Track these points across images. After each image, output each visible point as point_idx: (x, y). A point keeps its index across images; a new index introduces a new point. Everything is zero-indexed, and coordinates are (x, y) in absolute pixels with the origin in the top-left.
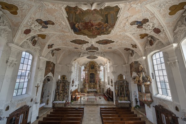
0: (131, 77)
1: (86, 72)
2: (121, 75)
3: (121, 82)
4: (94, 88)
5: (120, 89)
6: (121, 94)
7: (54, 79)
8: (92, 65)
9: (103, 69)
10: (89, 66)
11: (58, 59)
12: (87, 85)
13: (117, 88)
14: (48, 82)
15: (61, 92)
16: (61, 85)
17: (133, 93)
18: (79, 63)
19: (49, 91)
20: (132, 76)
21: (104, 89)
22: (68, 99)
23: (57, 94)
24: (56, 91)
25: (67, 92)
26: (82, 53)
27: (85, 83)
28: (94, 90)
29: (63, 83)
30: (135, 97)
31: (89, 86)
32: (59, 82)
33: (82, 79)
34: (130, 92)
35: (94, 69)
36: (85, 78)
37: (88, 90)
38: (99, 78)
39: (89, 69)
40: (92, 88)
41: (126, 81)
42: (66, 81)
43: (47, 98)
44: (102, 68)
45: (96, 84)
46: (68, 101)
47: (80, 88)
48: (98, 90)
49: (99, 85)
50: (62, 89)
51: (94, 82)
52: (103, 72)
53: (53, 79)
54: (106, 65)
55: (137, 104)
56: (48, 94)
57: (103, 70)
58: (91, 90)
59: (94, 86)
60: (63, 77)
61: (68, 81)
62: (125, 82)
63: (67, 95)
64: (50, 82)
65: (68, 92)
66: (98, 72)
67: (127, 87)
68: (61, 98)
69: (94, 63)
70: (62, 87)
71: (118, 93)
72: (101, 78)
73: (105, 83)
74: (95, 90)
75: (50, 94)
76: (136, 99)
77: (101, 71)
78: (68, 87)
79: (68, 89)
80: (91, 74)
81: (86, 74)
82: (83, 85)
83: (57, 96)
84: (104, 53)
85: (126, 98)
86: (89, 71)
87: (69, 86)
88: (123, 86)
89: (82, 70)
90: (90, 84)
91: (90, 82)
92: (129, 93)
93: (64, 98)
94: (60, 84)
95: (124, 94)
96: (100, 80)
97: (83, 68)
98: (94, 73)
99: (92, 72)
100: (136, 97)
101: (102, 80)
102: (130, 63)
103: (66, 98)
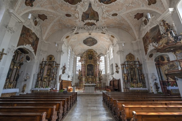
0: (146, 54)
1: (83, 63)
2: (130, 55)
3: (131, 63)
4: (92, 83)
5: (131, 73)
6: (132, 79)
7: (36, 57)
8: (90, 54)
9: (104, 59)
10: (86, 56)
11: (44, 33)
12: (84, 79)
13: (125, 72)
14: (27, 61)
15: (46, 76)
16: (46, 68)
17: (150, 76)
18: (74, 50)
19: (27, 74)
20: (149, 51)
21: (105, 83)
22: (54, 86)
23: (40, 79)
24: (38, 75)
25: (53, 77)
26: (76, 28)
27: (82, 75)
28: (92, 84)
29: (50, 65)
30: (153, 81)
31: (86, 80)
32: (44, 63)
33: (78, 71)
34: (145, 76)
35: (93, 60)
36: (82, 70)
37: (85, 84)
38: (99, 69)
39: (87, 59)
40: (90, 82)
41: (139, 62)
42: (54, 62)
43: (23, 84)
44: (102, 58)
45: (95, 77)
46: (54, 89)
47: (75, 83)
48: (98, 84)
49: (99, 78)
50: (47, 72)
51: (93, 75)
52: (104, 63)
53: (34, 58)
54: (108, 51)
55: (157, 91)
56: (25, 78)
57: (104, 61)
58: (88, 84)
59: (93, 80)
60: (50, 57)
61: (56, 63)
62: (137, 63)
63: (54, 81)
64: (29, 61)
65: (56, 77)
66: (98, 63)
67: (140, 69)
68: (45, 84)
69: (92, 52)
70: (48, 70)
71: (127, 78)
72: (101, 70)
73: (106, 76)
74: (94, 84)
75: (28, 77)
76: (156, 84)
77: (101, 61)
78: (55, 70)
79: (56, 73)
80: (88, 65)
81: (82, 64)
82: (78, 78)
83: (40, 82)
84: (106, 28)
85: (140, 84)
86: (86, 61)
87: (57, 70)
88: (134, 68)
89: (78, 61)
90: (88, 77)
91: (87, 75)
92: (144, 78)
93: (49, 84)
94: (45, 66)
95: (136, 79)
96: (100, 72)
97: (79, 58)
98: (92, 64)
99: (90, 63)
100: (155, 81)
101: (103, 72)
102: (143, 35)
103: (52, 85)
